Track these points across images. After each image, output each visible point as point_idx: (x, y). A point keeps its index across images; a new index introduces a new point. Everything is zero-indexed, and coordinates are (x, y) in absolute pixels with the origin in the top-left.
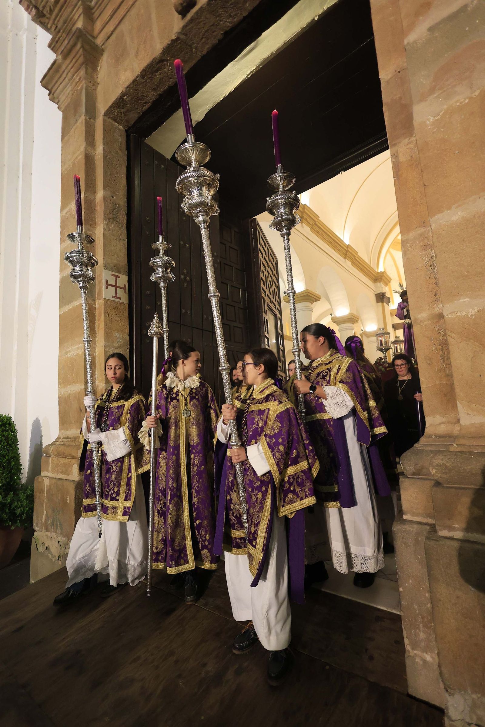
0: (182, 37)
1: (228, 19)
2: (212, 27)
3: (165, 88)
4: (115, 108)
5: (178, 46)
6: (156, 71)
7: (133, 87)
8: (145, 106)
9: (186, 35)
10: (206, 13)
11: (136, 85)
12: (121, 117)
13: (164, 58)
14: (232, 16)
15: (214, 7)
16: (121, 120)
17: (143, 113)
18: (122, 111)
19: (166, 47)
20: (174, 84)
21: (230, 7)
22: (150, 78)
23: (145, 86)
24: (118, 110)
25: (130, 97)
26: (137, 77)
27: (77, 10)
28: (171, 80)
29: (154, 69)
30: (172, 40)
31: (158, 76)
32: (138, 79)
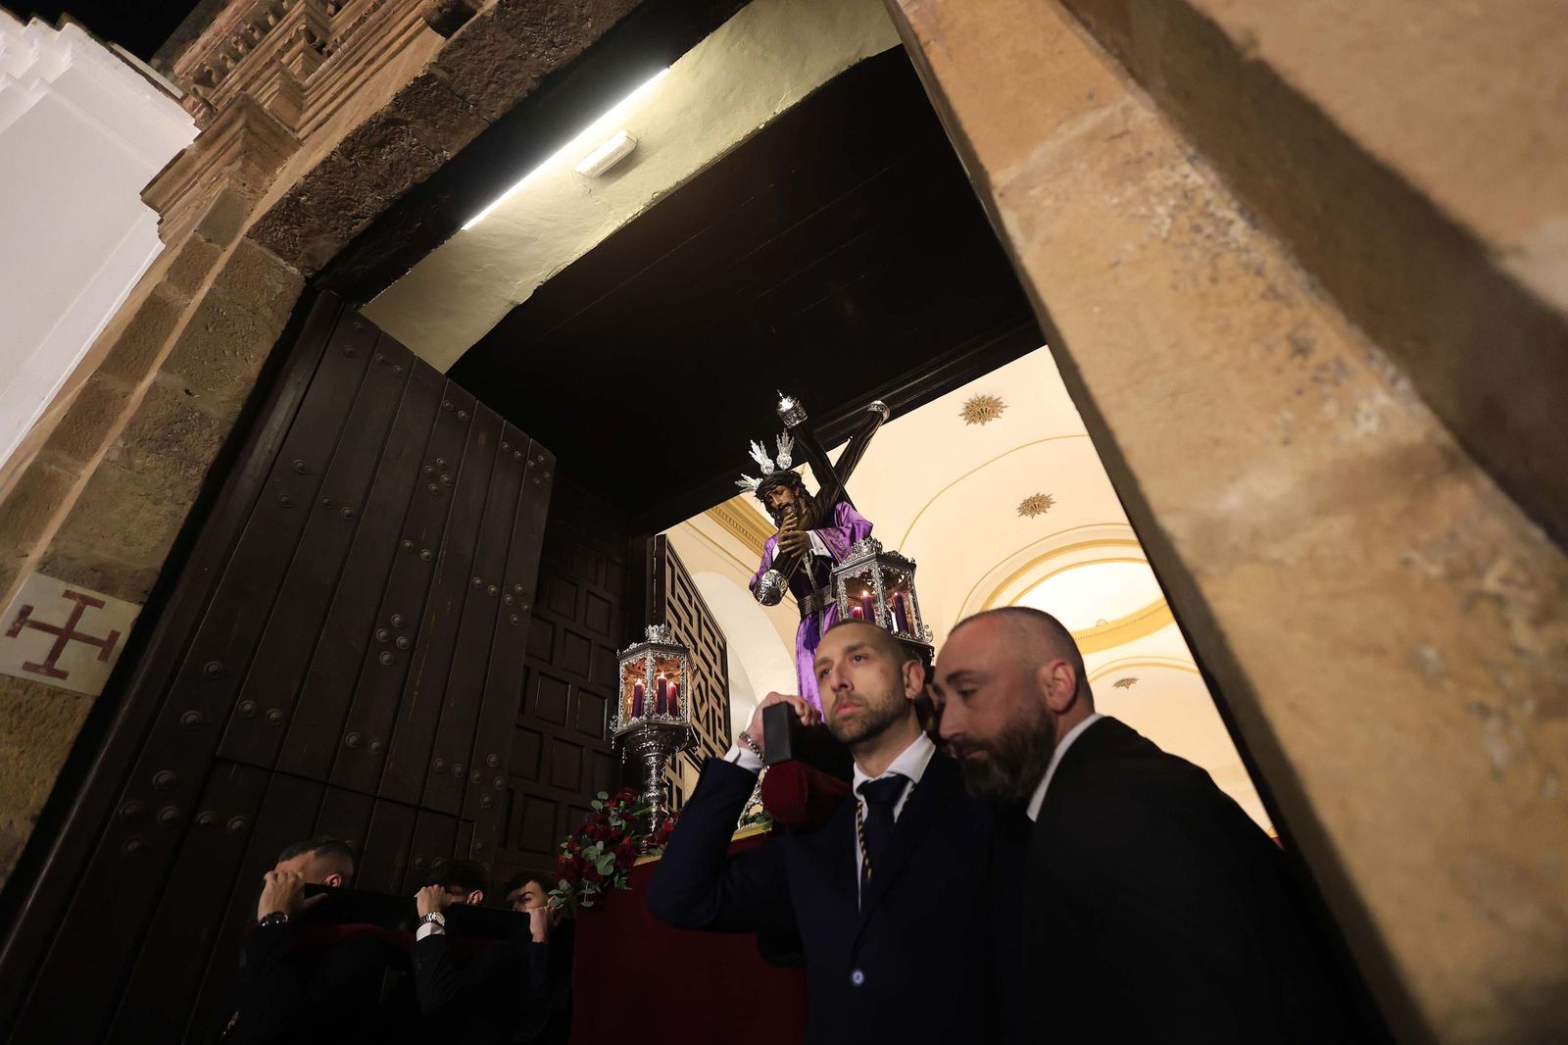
0: (441, 74)
1: (549, 49)
2: (511, 61)
3: (405, 187)
4: (278, 222)
5: (432, 92)
6: (382, 144)
7: (322, 177)
8: (357, 224)
9: (450, 72)
10: (494, 28)
11: (330, 172)
12: (295, 245)
13: (398, 116)
14: (557, 45)
15: (514, 20)
16: (292, 251)
17: (352, 242)
18: (297, 231)
19: (402, 92)
20: (426, 178)
21: (549, 24)
22: (365, 158)
23: (354, 177)
24: (286, 227)
25: (315, 199)
26: (333, 153)
27: (270, 87)
28: (419, 169)
29: (375, 140)
30: (416, 79)
31: (386, 156)
32: (334, 158)
